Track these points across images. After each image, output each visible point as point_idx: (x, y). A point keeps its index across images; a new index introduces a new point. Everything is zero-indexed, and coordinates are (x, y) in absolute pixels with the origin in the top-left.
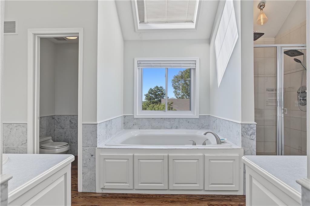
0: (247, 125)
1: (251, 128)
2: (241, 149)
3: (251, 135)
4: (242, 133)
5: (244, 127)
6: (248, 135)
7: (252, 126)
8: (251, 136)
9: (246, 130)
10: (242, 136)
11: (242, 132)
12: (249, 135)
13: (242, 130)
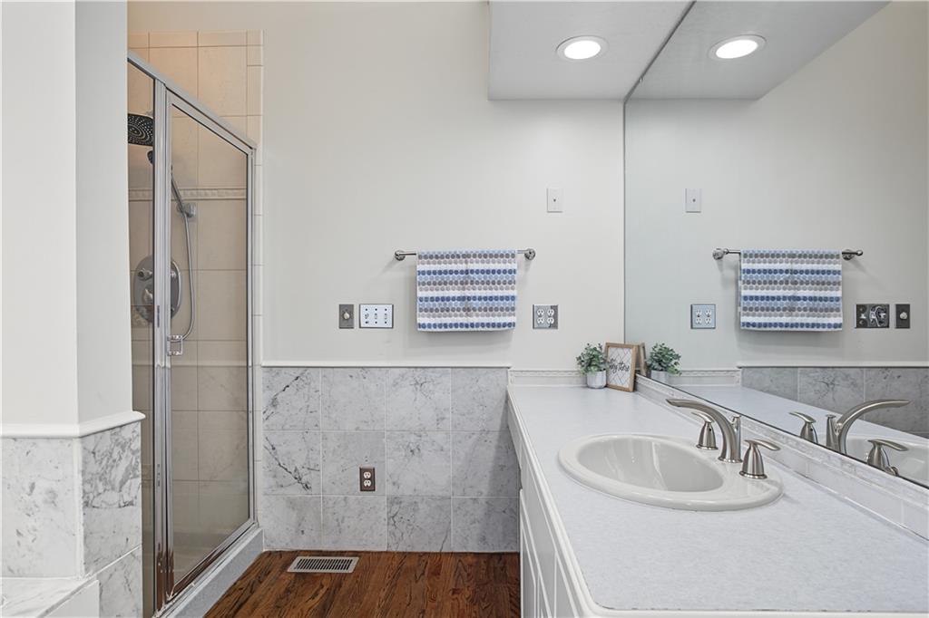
0: (108, 433)
1: (123, 448)
2: (89, 582)
3: (123, 483)
4: (88, 487)
5: (94, 453)
6: (113, 489)
7: (127, 433)
8: (125, 488)
9: (104, 462)
10: (86, 504)
11: (84, 482)
12: (117, 485)
13: (83, 473)
